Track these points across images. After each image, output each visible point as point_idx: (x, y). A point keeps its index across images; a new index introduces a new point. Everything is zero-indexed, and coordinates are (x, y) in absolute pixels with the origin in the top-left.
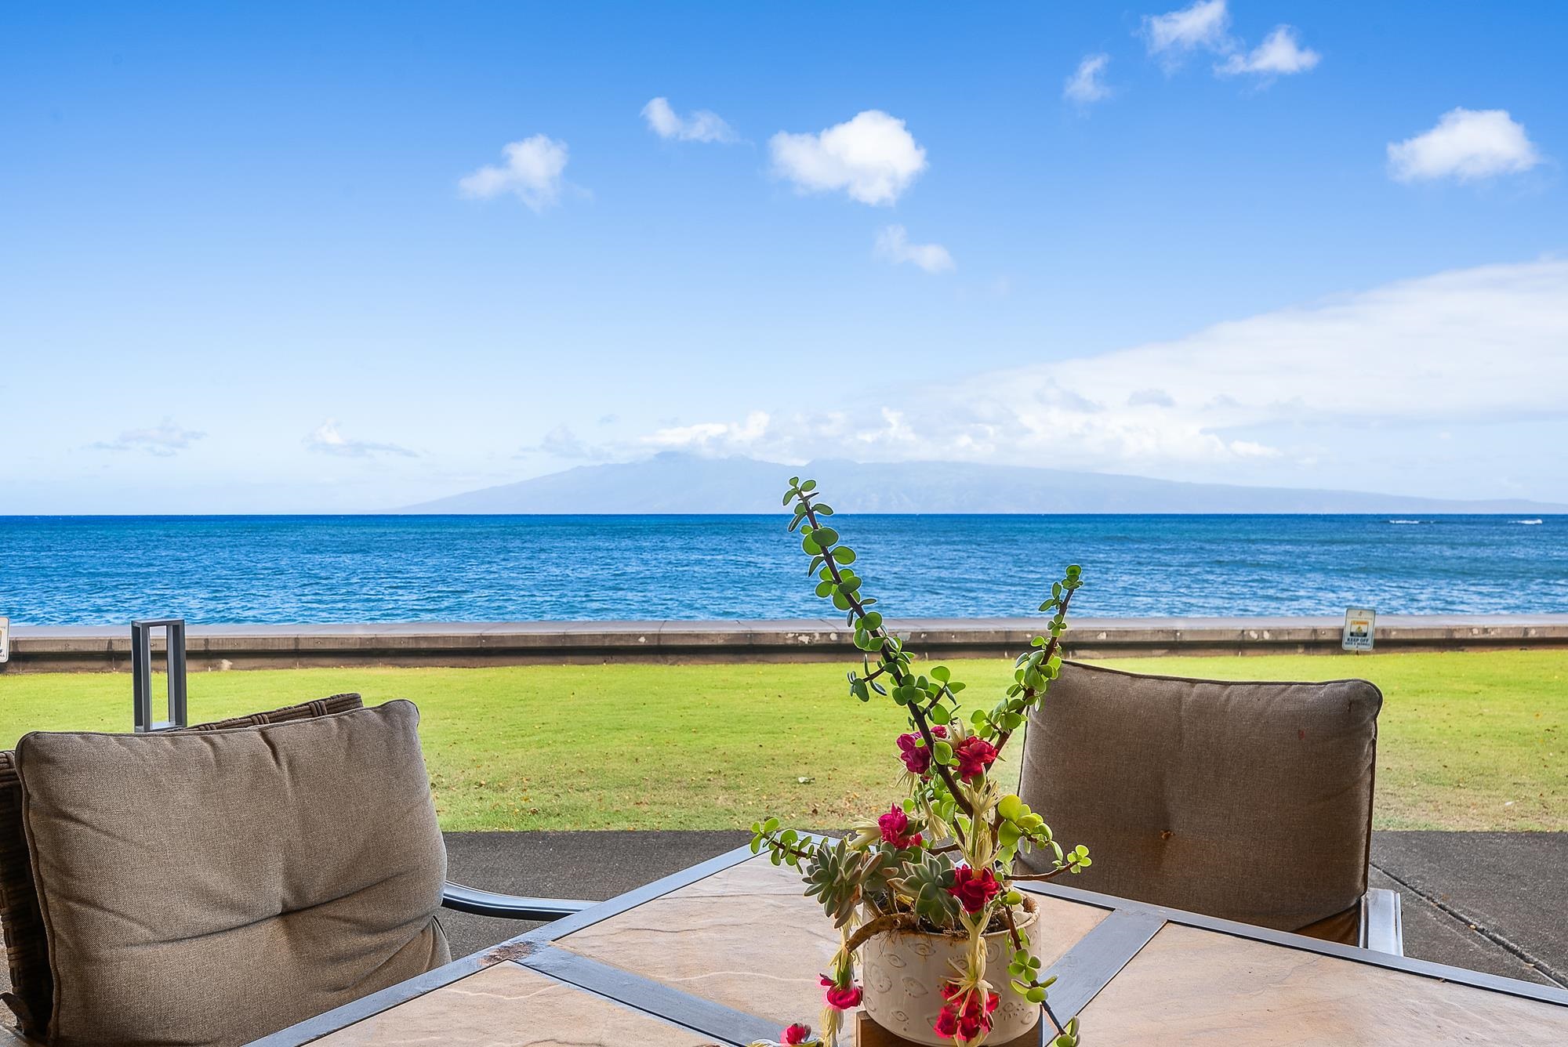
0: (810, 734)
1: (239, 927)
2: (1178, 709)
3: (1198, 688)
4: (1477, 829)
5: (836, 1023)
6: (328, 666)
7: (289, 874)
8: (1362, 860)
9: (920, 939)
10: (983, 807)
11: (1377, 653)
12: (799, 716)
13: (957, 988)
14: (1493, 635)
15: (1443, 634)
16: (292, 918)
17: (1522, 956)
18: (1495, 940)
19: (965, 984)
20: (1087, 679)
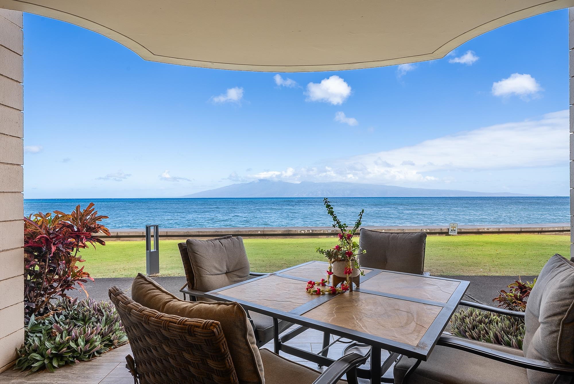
0: (307, 255)
1: (220, 274)
2: (389, 238)
3: (393, 234)
4: (472, 275)
5: (329, 277)
6: (175, 239)
7: (227, 266)
8: (422, 266)
9: (342, 262)
10: (351, 243)
11: (459, 235)
12: (303, 251)
13: (347, 268)
14: (490, 230)
15: (476, 230)
16: (227, 274)
17: (474, 300)
18: (469, 297)
19: (348, 267)
20: (371, 233)
